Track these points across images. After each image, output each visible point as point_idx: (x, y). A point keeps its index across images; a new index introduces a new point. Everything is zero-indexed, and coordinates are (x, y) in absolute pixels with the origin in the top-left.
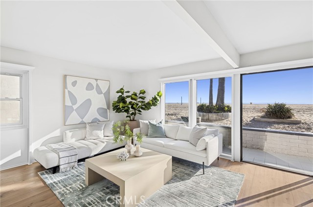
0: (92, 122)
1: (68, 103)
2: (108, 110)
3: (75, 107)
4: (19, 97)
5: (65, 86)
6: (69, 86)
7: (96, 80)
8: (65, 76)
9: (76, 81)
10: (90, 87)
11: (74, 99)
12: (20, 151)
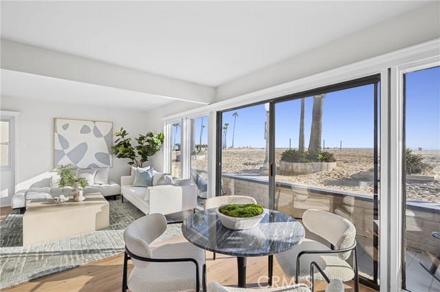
0: (88, 169)
1: (58, 147)
2: (110, 155)
3: (66, 151)
4: (8, 141)
5: (55, 130)
6: (60, 130)
7: (94, 122)
8: (55, 119)
9: (68, 124)
10: (85, 130)
11: (65, 143)
12: (7, 190)
